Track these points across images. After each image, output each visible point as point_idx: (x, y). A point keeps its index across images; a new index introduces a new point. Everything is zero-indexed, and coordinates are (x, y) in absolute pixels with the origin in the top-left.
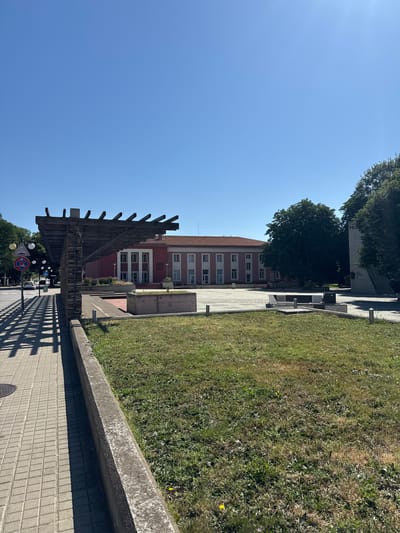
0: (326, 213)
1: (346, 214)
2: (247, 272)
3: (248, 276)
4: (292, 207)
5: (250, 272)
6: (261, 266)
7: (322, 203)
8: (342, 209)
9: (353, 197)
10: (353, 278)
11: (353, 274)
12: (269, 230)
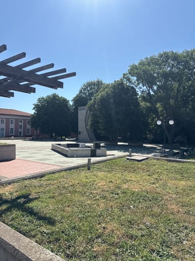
0: (65, 101)
1: (73, 103)
2: (20, 130)
3: (20, 132)
4: (48, 96)
5: (21, 130)
6: (29, 127)
7: (63, 97)
8: (72, 100)
9: (77, 96)
10: (80, 134)
11: (80, 132)
12: (35, 107)
